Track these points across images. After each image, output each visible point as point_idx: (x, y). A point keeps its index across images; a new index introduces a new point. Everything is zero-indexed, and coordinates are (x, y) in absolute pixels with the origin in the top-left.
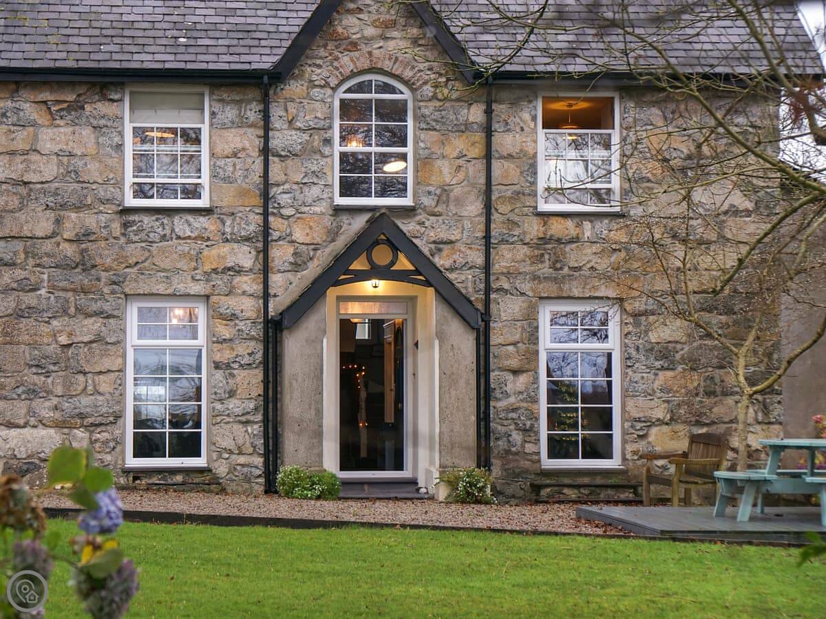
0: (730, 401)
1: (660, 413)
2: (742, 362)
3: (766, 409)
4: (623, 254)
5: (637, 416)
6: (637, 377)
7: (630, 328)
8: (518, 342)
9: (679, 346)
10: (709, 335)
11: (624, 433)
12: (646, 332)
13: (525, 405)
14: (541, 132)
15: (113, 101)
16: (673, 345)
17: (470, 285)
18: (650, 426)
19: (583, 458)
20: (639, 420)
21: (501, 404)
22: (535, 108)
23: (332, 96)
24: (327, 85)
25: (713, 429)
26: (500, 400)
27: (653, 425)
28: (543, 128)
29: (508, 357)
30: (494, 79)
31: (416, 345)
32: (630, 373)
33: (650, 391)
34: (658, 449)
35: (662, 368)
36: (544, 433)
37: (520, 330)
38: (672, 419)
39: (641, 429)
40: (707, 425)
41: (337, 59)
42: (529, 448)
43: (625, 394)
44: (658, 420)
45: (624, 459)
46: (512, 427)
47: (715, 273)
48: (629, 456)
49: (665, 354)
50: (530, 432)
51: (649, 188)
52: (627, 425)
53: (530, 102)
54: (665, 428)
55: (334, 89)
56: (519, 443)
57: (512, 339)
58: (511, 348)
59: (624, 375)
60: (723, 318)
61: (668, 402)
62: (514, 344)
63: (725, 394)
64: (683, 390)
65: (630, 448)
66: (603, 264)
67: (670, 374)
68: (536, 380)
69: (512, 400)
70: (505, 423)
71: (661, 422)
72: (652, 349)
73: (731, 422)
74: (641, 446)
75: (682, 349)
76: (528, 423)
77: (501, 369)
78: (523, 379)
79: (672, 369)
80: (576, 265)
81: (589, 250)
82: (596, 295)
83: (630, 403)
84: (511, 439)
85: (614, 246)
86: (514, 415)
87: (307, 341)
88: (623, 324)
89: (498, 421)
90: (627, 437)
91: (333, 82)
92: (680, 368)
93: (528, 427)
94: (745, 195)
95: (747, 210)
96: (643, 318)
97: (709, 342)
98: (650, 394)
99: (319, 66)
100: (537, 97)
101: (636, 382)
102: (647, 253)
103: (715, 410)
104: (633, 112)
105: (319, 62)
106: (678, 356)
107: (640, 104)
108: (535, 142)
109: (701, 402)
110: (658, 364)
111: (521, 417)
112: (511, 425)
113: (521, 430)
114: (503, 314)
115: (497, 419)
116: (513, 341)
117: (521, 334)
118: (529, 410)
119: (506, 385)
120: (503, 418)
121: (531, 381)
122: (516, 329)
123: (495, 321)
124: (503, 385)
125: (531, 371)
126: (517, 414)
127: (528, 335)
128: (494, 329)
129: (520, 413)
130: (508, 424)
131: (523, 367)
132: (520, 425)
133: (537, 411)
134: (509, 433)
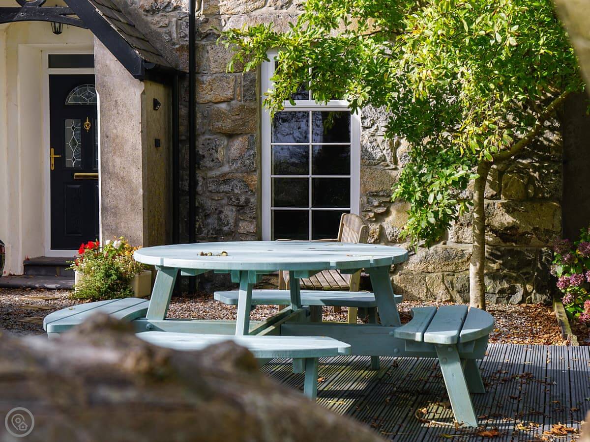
5: (374, 189)
8: (232, 99)
13: (239, 175)
17: (174, 29)
18: (391, 202)
20: (376, 195)
21: (212, 174)
26: (211, 169)
29: (220, 115)
32: (367, 137)
33: (391, 159)
34: (399, 230)
36: (267, 209)
37: (232, 84)
39: (380, 206)
42: (243, 227)
43: (361, 162)
46: (224, 202)
50: (245, 208)
52: (363, 200)
56: (232, 221)
57: (224, 95)
58: (223, 106)
59: (361, 138)
62: (228, 101)
70: (216, 196)
74: (379, 227)
77: (211, 132)
78: (238, 144)
83: (366, 173)
86: (226, 188)
89: (208, 194)
90: (364, 216)
93: (242, 201)
98: (392, 162)
101: (373, 148)
111: (235, 190)
112: (223, 199)
113: (234, 205)
114: (213, 65)
115: (207, 192)
116: (225, 97)
117: (235, 89)
118: (243, 181)
119: (217, 151)
120: (213, 191)
121: (246, 147)
122: (229, 83)
123: (203, 73)
124: (214, 151)
125: (246, 134)
126: (230, 186)
127: (242, 90)
128: (203, 83)
129: (233, 186)
130: (219, 198)
131: (237, 130)
132: (233, 200)
133: (253, 182)
134: (220, 209)
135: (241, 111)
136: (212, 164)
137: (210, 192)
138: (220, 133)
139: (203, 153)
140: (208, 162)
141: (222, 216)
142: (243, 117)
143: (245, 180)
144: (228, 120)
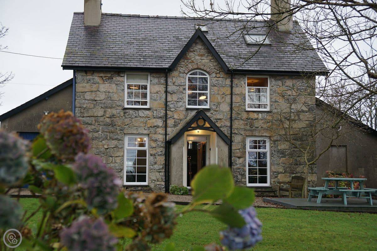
0: (302, 166)
1: (281, 170)
2: (306, 155)
3: (312, 169)
4: (271, 123)
5: (275, 171)
6: (275, 159)
7: (272, 145)
8: (240, 149)
9: (287, 150)
10: (296, 147)
11: (271, 176)
12: (277, 146)
13: (242, 167)
14: (247, 88)
15: (122, 76)
16: (286, 150)
17: (226, 132)
18: (278, 174)
19: (259, 183)
20: (275, 172)
21: (235, 167)
22: (245, 80)
23: (186, 76)
24: (184, 73)
25: (297, 175)
26: (234, 166)
27: (279, 173)
28: (248, 86)
29: (237, 153)
30: (234, 71)
31: (210, 149)
32: (273, 158)
33: (279, 164)
34: (281, 181)
35: (282, 157)
36: (247, 176)
37: (240, 145)
38: (285, 172)
39: (276, 175)
40: (295, 174)
41: (187, 65)
42: (243, 180)
43: (271, 164)
44: (281, 172)
45: (271, 183)
46: (238, 174)
47: (297, 129)
48: (272, 183)
49: (282, 153)
50: (243, 175)
51: (278, 104)
52: (272, 173)
53: (244, 78)
54: (283, 175)
55: (186, 74)
56: (240, 179)
57: (238, 148)
58: (238, 150)
59: (271, 159)
60: (300, 142)
61: (284, 167)
62: (239, 149)
63: (300, 164)
64: (288, 163)
65: (273, 180)
66: (265, 126)
67: (284, 158)
68: (245, 160)
69: (238, 166)
70: (236, 172)
71: (281, 173)
72: (279, 151)
73: (302, 173)
74: (276, 180)
75: (288, 151)
76: (243, 173)
77: (235, 157)
78: (241, 160)
79: (285, 157)
80: (257, 126)
81: (261, 122)
82: (263, 135)
83: (273, 167)
84: (238, 177)
85: (268, 121)
86: (239, 170)
87: (178, 148)
88: (270, 144)
89: (234, 172)
90: (272, 177)
91: (186, 72)
92: (287, 157)
93: (243, 174)
94: (306, 107)
95: (306, 111)
96: (276, 142)
97: (295, 149)
98: (278, 164)
99: (182, 67)
100: (245, 78)
101: (274, 161)
102: (277, 123)
103: (297, 169)
104: (274, 82)
105: (182, 66)
106: (286, 153)
107: (276, 80)
108: (245, 90)
109: (293, 167)
110: (281, 156)
111: (241, 171)
113: (241, 175)
114: (236, 141)
118: (243, 169)
123: (233, 142)
124: (236, 161)
125: (243, 158)
127: (243, 147)
128: (233, 145)
131: (241, 156)
135: (242, 152)
136: (235, 164)
138: (237, 157)
139: (233, 162)
144: (239, 154)
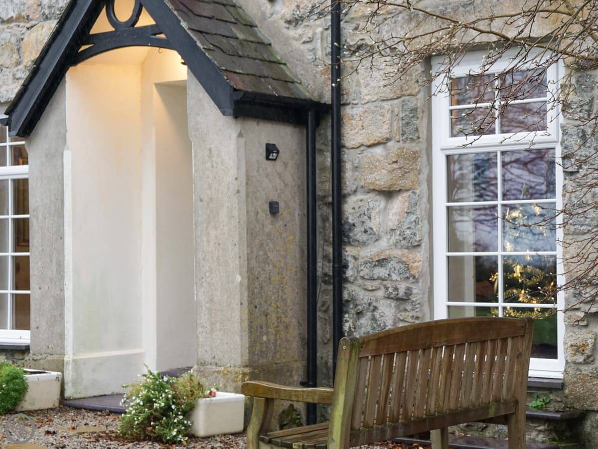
6: (584, 194)
8: (388, 140)
13: (398, 252)
20: (588, 282)
21: (369, 252)
29: (373, 166)
36: (441, 303)
39: (592, 301)
46: (379, 293)
50: (405, 302)
57: (378, 134)
62: (383, 142)
69: (383, 243)
70: (369, 285)
74: (593, 335)
76: (402, 287)
77: (365, 190)
78: (398, 204)
83: (571, 247)
89: (360, 281)
90: (568, 318)
93: (401, 293)
101: (580, 205)
111: (393, 274)
112: (379, 289)
113: (392, 298)
114: (364, 91)
115: (358, 278)
116: (379, 137)
117: (391, 125)
118: (402, 262)
119: (370, 218)
120: (366, 277)
121: (406, 210)
122: (383, 116)
123: (353, 104)
124: (366, 217)
125: (407, 190)
126: (387, 269)
127: (401, 124)
128: (352, 118)
129: (390, 269)
130: (374, 288)
131: (395, 184)
132: (390, 290)
133: (416, 264)
134: (374, 304)
135: (399, 156)
136: (364, 237)
137: (363, 278)
138: (374, 190)
139: (353, 220)
140: (360, 234)
141: (377, 315)
142: (402, 165)
143: (404, 259)
144: (383, 171)
